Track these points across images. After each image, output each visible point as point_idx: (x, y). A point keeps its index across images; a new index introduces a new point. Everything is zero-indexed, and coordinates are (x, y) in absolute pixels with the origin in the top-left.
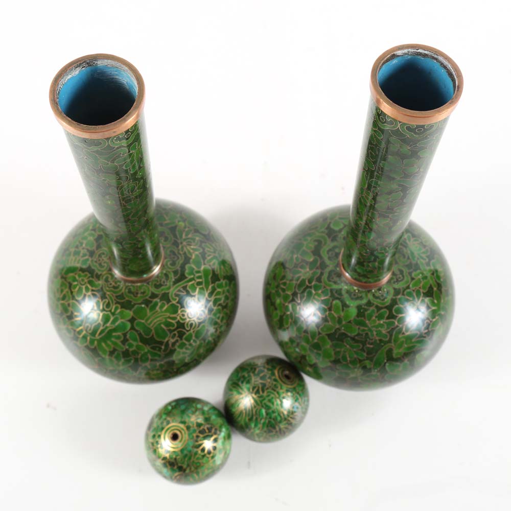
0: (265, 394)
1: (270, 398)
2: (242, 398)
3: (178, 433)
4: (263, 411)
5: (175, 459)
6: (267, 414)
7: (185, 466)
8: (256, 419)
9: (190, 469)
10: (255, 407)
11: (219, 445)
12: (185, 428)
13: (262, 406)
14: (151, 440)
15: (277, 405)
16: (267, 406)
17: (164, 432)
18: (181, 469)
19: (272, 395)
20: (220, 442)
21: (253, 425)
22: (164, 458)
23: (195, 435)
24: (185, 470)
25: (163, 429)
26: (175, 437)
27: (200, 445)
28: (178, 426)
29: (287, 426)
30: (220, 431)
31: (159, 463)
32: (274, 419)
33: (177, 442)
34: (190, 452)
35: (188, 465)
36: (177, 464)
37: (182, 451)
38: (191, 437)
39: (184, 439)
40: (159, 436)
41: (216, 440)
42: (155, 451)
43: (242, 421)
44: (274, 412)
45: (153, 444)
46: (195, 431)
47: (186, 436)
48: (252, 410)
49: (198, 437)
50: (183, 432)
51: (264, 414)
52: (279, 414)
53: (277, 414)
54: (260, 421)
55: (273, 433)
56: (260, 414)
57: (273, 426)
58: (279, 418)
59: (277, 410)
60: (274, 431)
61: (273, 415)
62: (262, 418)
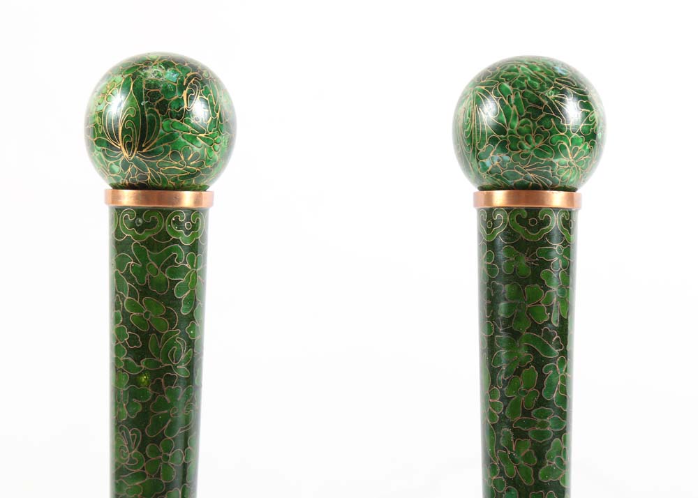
4: (506, 85)
6: (513, 86)
32: (528, 88)
44: (522, 79)
51: (510, 88)
52: (533, 78)
53: (529, 79)
54: (509, 101)
55: (542, 113)
56: (504, 93)
57: (534, 99)
58: (537, 83)
59: (528, 74)
60: (542, 108)
61: (524, 83)
62: (509, 97)
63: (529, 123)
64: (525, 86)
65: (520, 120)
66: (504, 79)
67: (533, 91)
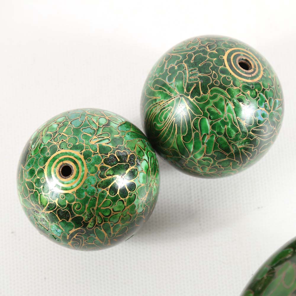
0: (208, 95)
1: (216, 100)
2: (172, 105)
3: (71, 164)
4: (207, 122)
5: (69, 206)
6: (213, 127)
7: (85, 218)
8: (197, 136)
9: (95, 221)
10: (193, 117)
11: (140, 180)
12: (82, 157)
13: (205, 115)
14: (28, 179)
15: (229, 111)
16: (212, 113)
17: (47, 164)
18: (78, 222)
19: (220, 96)
20: (141, 176)
21: (191, 147)
22: (51, 207)
23: (98, 166)
24: (86, 224)
25: (46, 160)
26: (66, 171)
27: (108, 182)
28: (70, 154)
29: (247, 145)
30: (140, 160)
31: (43, 214)
32: (225, 135)
33: (70, 179)
34: (93, 193)
35: (91, 215)
36: (72, 214)
37: (79, 192)
38: (93, 169)
39: (81, 174)
40: (41, 171)
41: (133, 174)
42: (35, 196)
43: (173, 141)
44: (224, 123)
45: (31, 185)
46: (98, 160)
47: (84, 169)
48: (189, 123)
49: (103, 169)
50: (79, 163)
51: (209, 127)
52: (233, 126)
53: (229, 127)
54: (203, 138)
55: (225, 158)
56: (203, 128)
57: (224, 146)
58: (234, 133)
59: (230, 119)
60: (228, 154)
61: (223, 128)
62: (205, 135)
63: (210, 161)
64: (223, 132)
65: (204, 156)
66: (209, 115)
67: (228, 139)
